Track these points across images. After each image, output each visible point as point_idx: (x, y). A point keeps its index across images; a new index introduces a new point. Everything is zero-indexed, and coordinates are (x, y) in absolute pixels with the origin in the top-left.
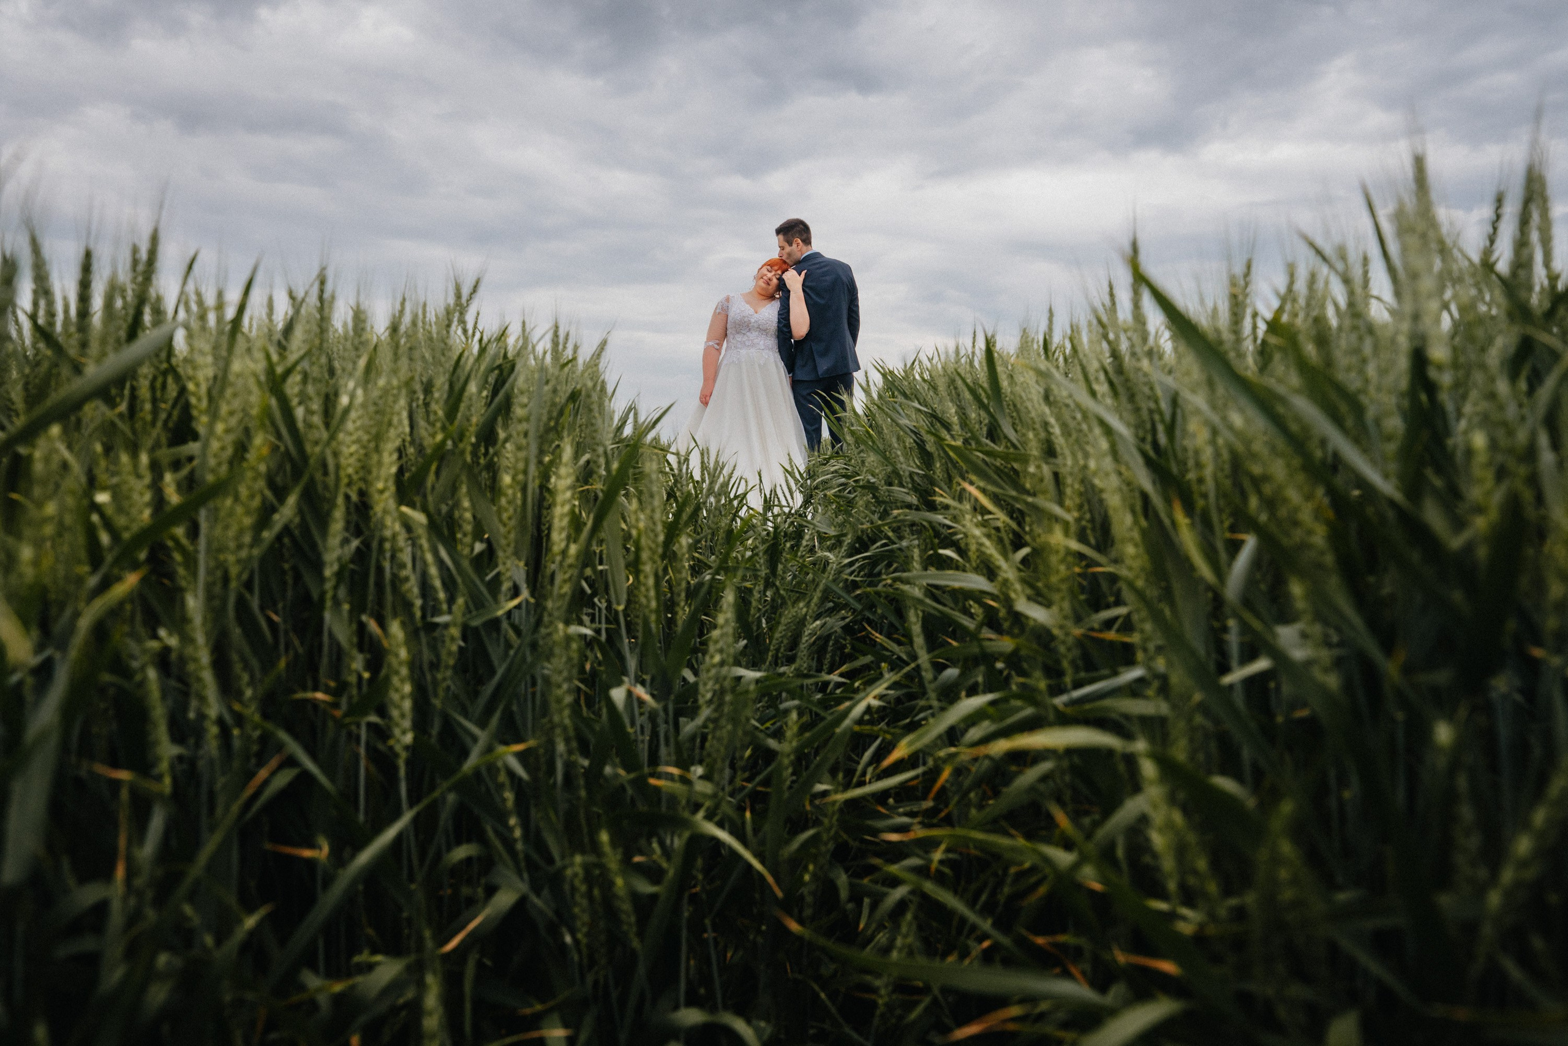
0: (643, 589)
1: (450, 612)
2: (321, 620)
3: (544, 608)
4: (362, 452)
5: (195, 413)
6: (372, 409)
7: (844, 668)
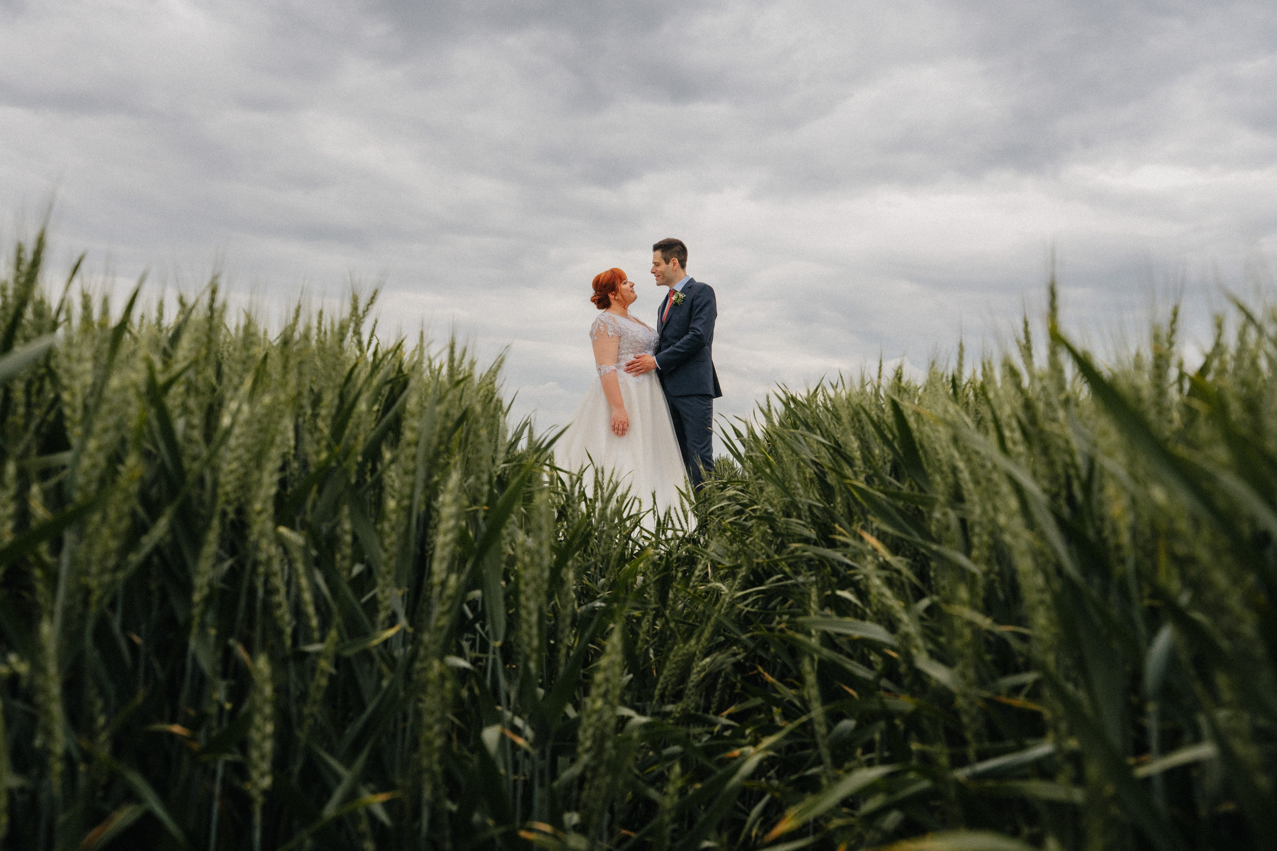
0: (525, 626)
1: (322, 640)
2: (186, 645)
3: (421, 642)
4: (242, 470)
5: (68, 424)
6: (256, 426)
7: (732, 709)
